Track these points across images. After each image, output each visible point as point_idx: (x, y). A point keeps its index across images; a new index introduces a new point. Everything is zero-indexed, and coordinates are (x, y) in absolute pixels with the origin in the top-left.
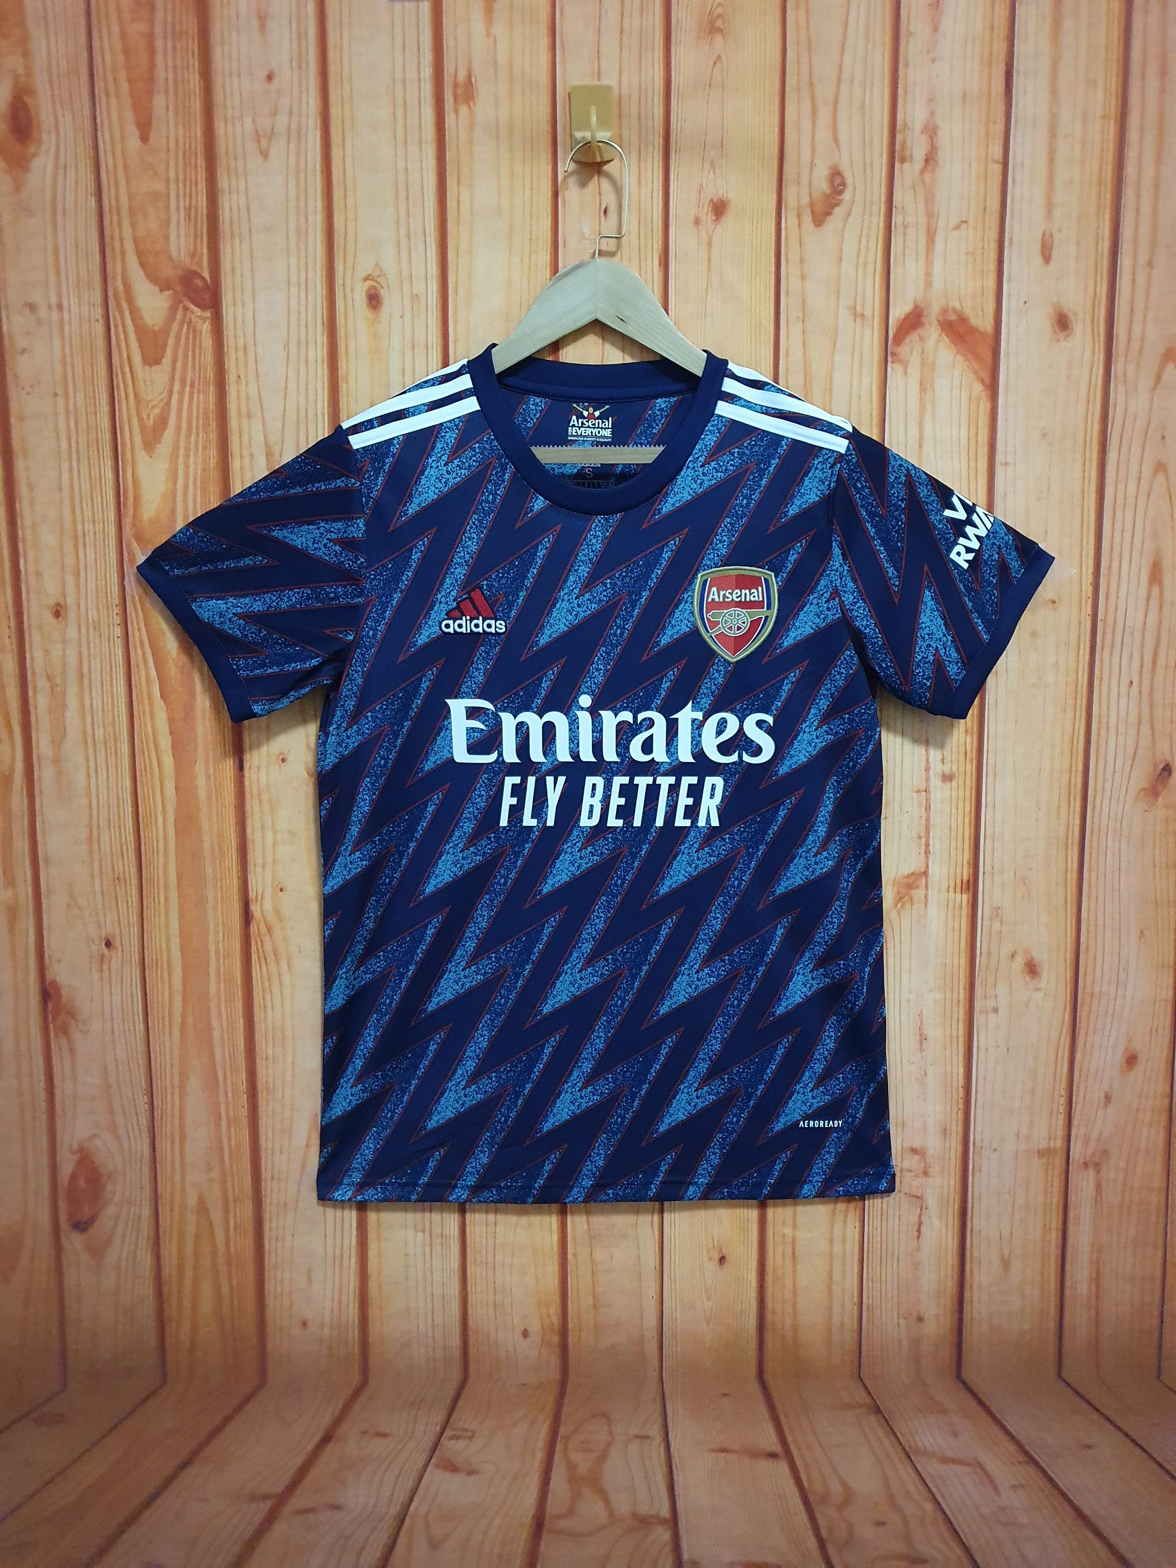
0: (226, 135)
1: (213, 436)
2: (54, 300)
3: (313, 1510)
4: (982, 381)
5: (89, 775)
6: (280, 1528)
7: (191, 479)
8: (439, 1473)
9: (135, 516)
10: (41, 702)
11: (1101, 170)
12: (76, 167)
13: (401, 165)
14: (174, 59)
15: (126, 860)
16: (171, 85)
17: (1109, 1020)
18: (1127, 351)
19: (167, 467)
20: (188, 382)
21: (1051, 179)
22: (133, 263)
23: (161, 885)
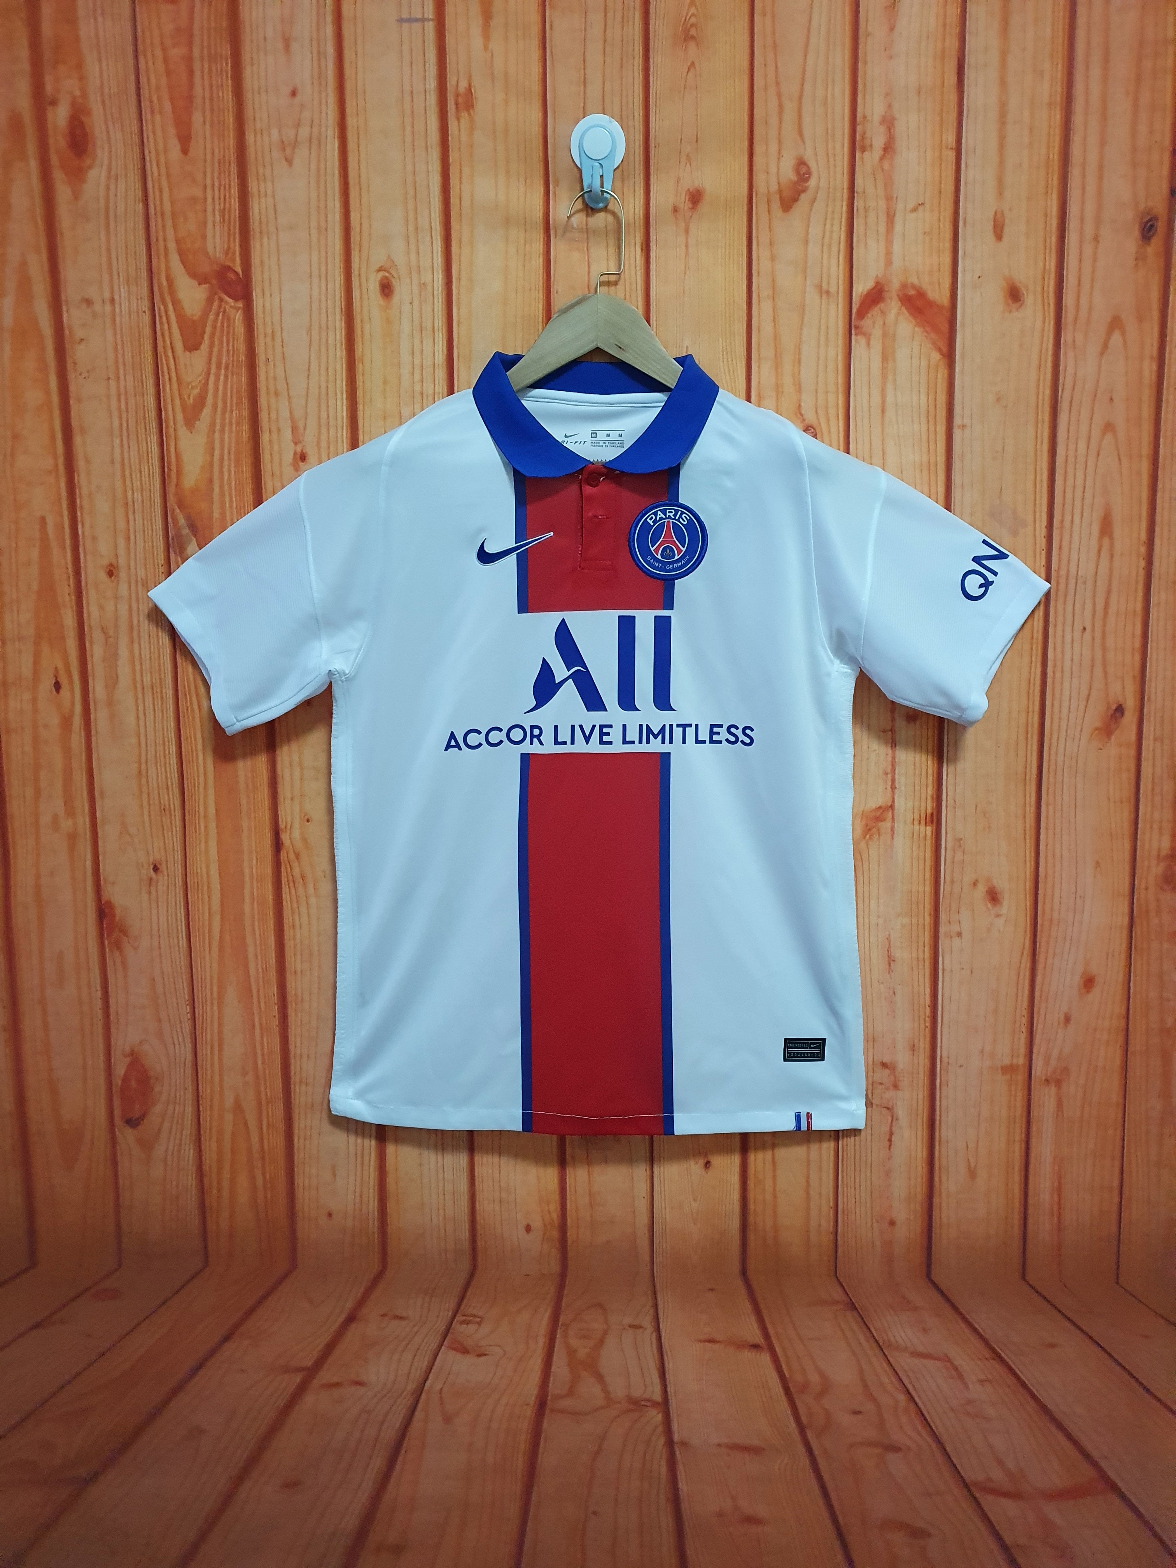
0: (256, 145)
1: (245, 413)
2: (107, 295)
3: (337, 1385)
4: (940, 350)
5: (138, 718)
6: (308, 1399)
7: (226, 451)
8: (452, 1356)
9: (177, 485)
10: (96, 652)
11: (1048, 154)
12: (126, 176)
13: (409, 168)
14: (211, 79)
15: (170, 793)
16: (207, 101)
17: (1067, 944)
18: (1076, 319)
19: (205, 440)
20: (223, 365)
21: (1002, 162)
22: (175, 260)
23: (202, 816)
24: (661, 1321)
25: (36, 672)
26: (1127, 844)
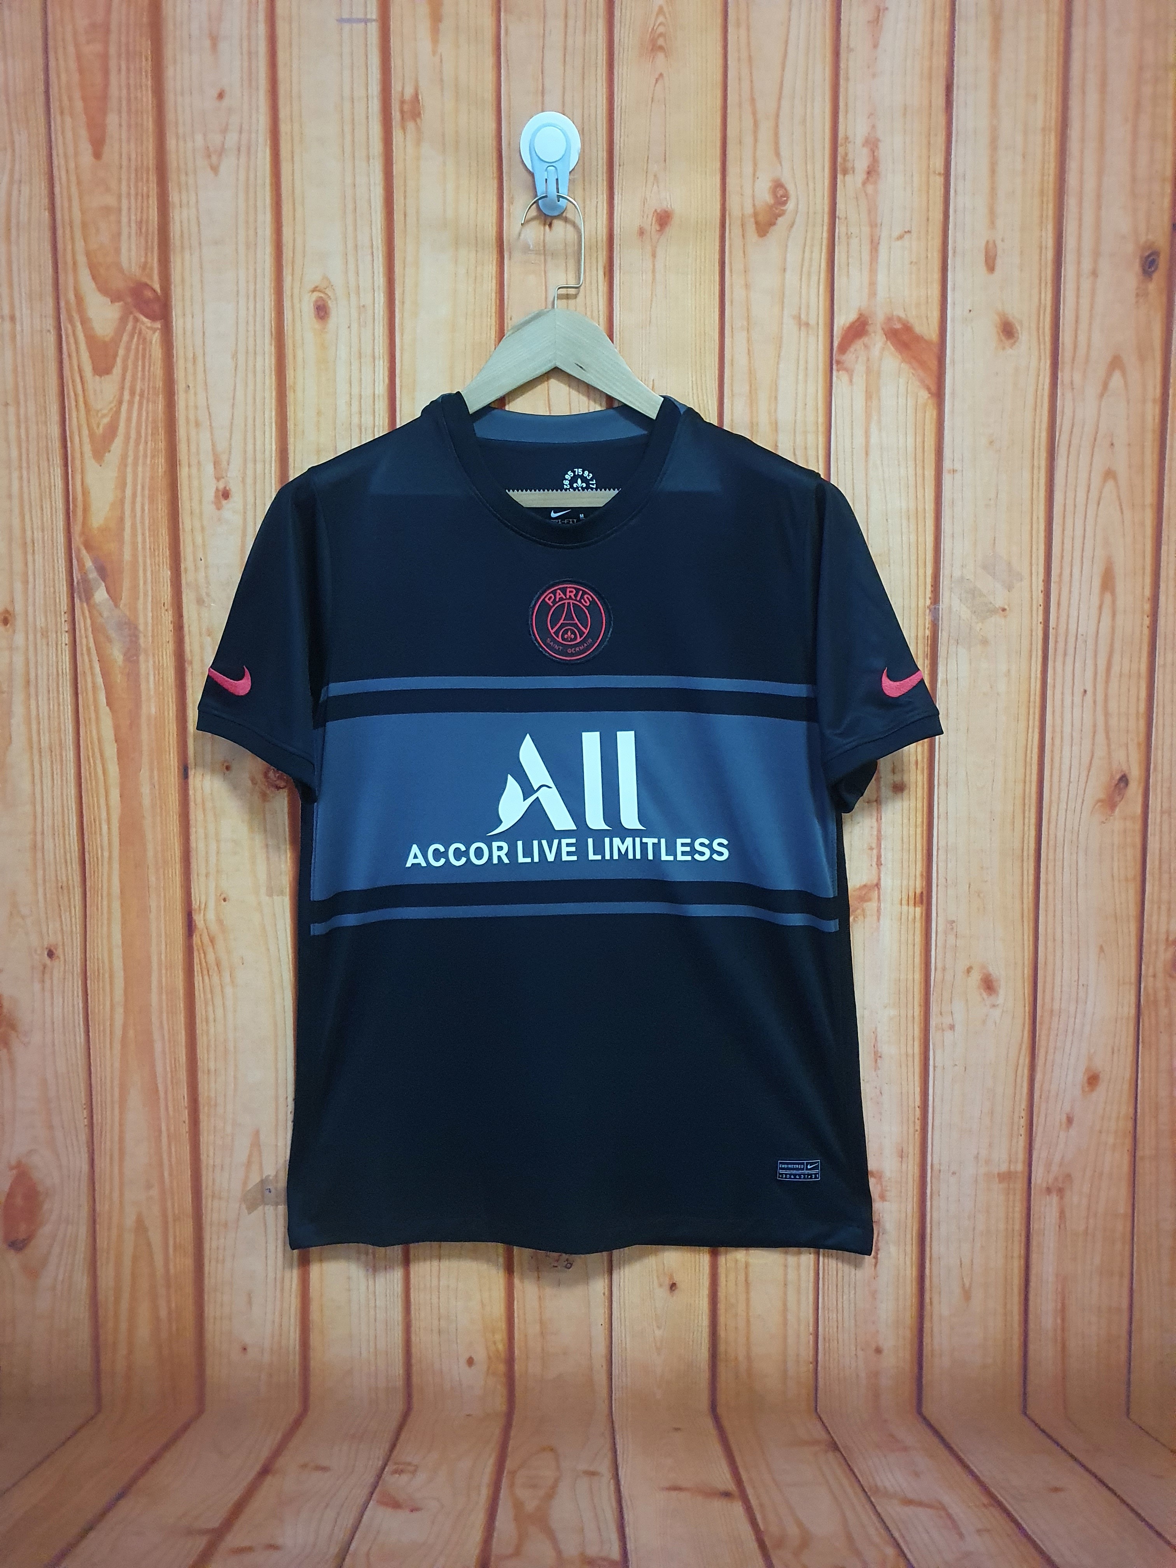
0: (177, 151)
1: (162, 445)
2: (6, 311)
3: (249, 1549)
4: (928, 389)
5: (34, 783)
7: (139, 487)
8: (382, 1510)
9: (84, 523)
11: (1042, 181)
12: (31, 181)
13: (349, 180)
14: (128, 78)
15: (69, 868)
16: (124, 103)
18: (1074, 357)
19: (116, 475)
20: (138, 391)
21: (993, 191)
22: (85, 275)
23: (105, 894)
24: (620, 1468)
26: (1133, 927)
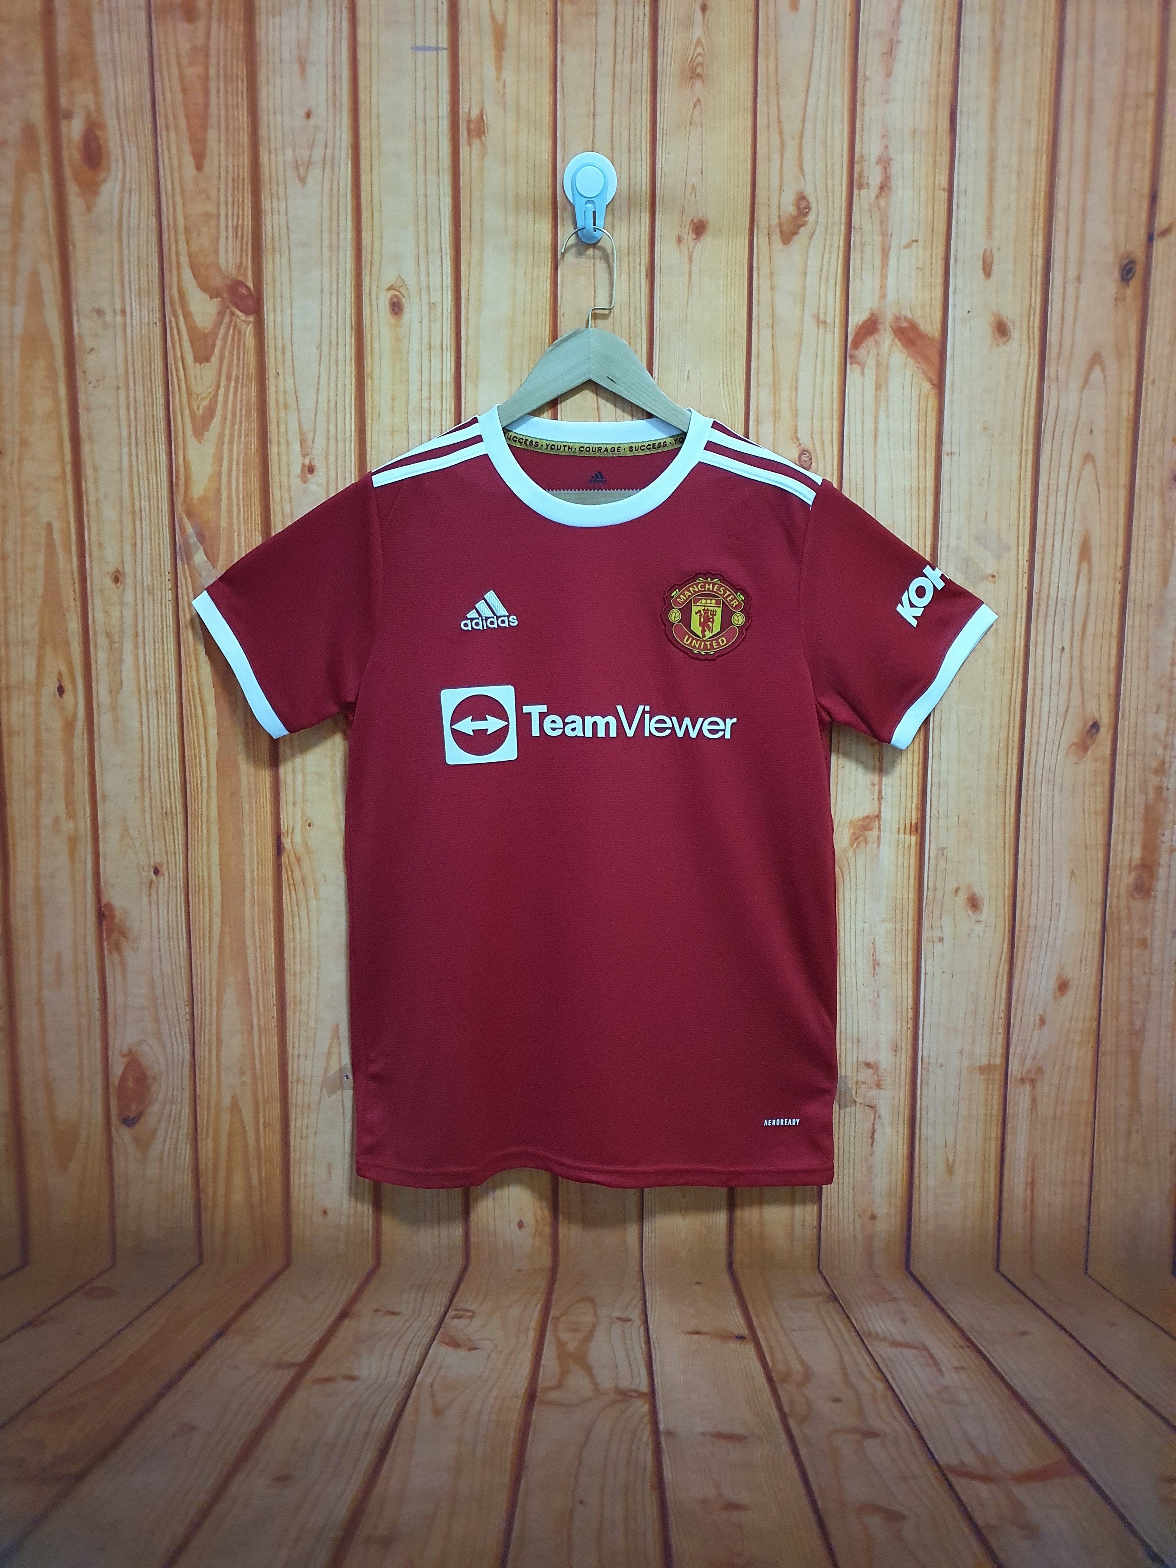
0: (270, 163)
1: (254, 425)
2: (118, 306)
3: (329, 1380)
4: (931, 381)
5: (141, 723)
6: (301, 1395)
7: (235, 462)
8: (444, 1349)
9: (185, 493)
10: (100, 657)
11: (1034, 198)
12: (140, 191)
13: (421, 191)
14: (226, 98)
15: (173, 797)
16: (222, 120)
17: (1044, 950)
18: (1059, 354)
19: (214, 451)
20: (234, 376)
21: (991, 205)
22: (187, 275)
23: (204, 820)
24: (649, 1313)
25: (40, 675)
26: (1101, 854)
